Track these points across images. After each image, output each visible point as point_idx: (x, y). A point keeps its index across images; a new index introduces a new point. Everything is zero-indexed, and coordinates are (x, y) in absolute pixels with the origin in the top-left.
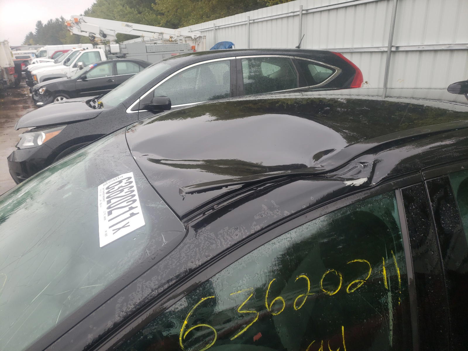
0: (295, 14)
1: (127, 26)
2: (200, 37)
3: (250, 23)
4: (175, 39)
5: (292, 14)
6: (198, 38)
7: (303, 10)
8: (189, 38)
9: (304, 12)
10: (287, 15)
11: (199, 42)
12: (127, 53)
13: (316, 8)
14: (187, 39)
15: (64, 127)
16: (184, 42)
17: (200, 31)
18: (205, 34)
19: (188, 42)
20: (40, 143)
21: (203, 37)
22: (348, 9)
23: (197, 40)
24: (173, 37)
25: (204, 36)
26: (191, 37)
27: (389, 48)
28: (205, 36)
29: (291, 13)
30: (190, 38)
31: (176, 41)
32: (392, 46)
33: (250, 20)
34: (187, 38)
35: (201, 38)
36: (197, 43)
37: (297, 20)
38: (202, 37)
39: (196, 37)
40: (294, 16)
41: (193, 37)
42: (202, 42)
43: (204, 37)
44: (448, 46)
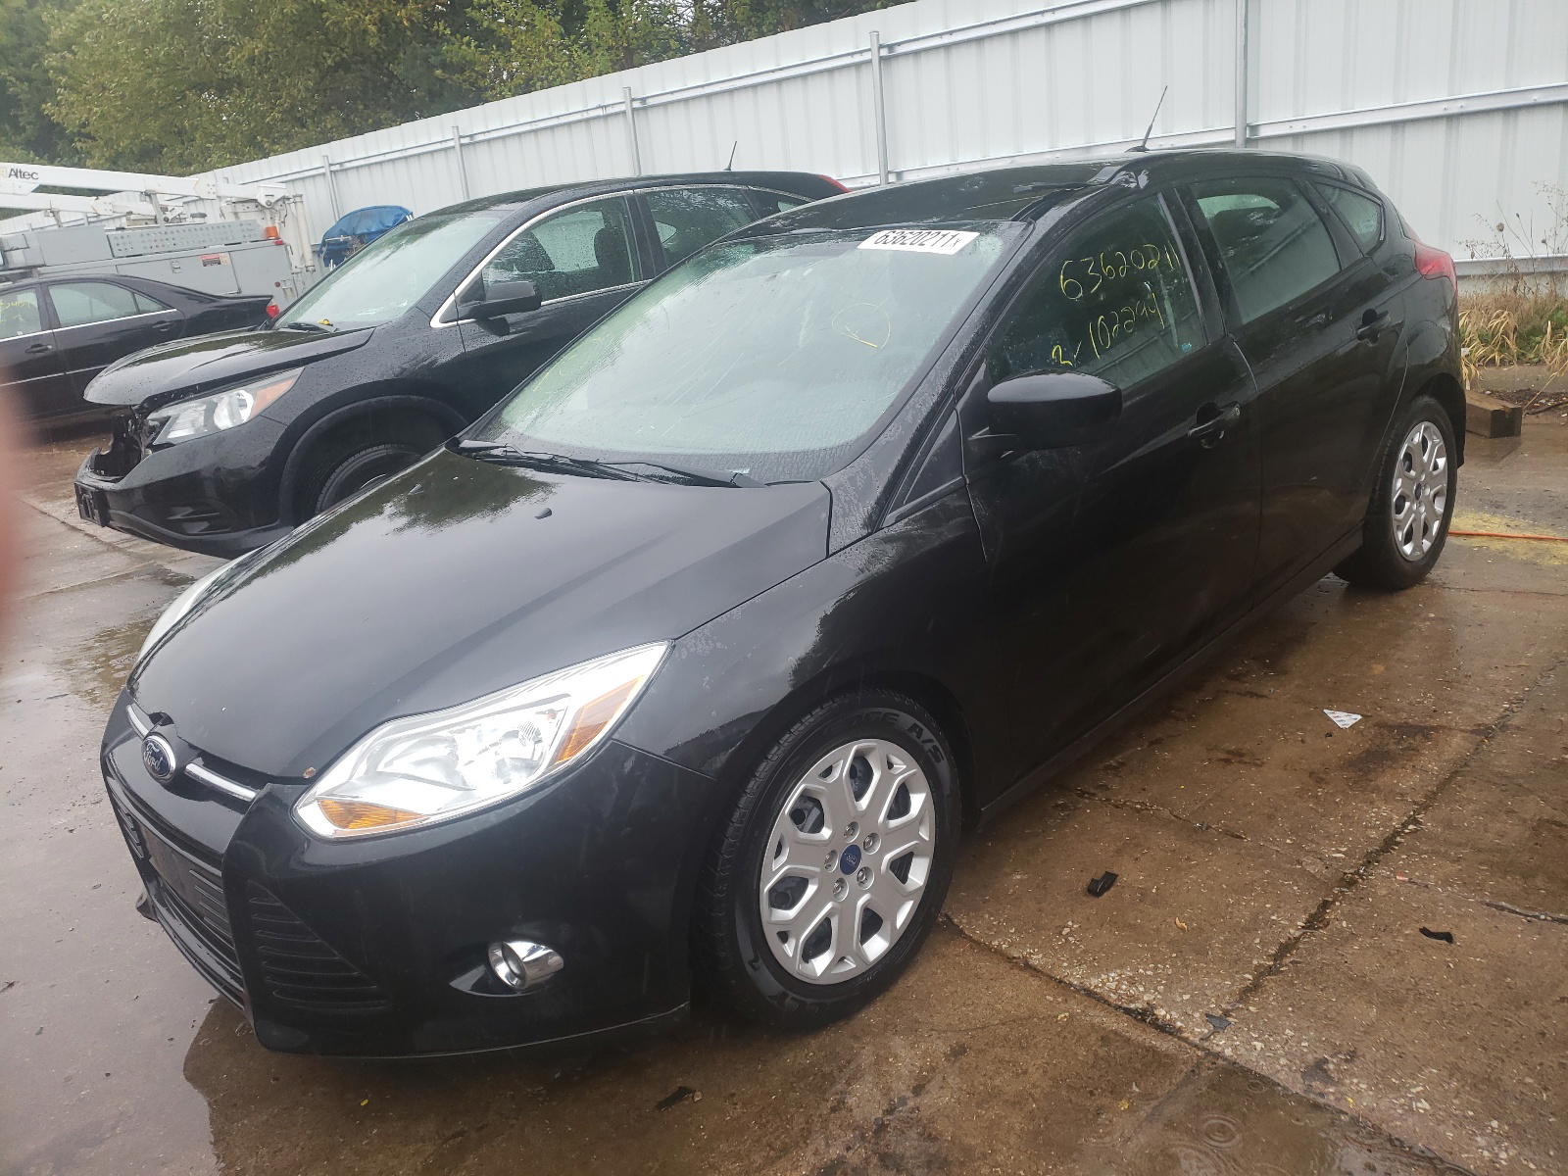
0: (610, 110)
1: (17, 173)
2: (285, 199)
3: (462, 145)
4: (175, 214)
5: (600, 112)
6: (277, 201)
7: (633, 100)
8: (247, 205)
9: (637, 105)
10: (586, 115)
11: (283, 213)
12: (42, 263)
13: (672, 93)
14: (240, 208)
15: (299, 370)
16: (230, 219)
17: (280, 179)
18: (299, 189)
19: (243, 217)
20: (245, 415)
21: (292, 200)
22: (761, 91)
23: (278, 208)
24: (170, 209)
25: (294, 197)
26: (256, 201)
27: (883, 176)
28: (301, 196)
29: (597, 108)
30: (252, 206)
31: (179, 219)
32: (889, 172)
33: (461, 137)
34: (239, 206)
35: (287, 202)
36: (277, 218)
37: (618, 128)
38: (289, 199)
39: (273, 200)
40: (606, 117)
41: (263, 201)
42: (293, 214)
43: (298, 199)
44: (1009, 161)
